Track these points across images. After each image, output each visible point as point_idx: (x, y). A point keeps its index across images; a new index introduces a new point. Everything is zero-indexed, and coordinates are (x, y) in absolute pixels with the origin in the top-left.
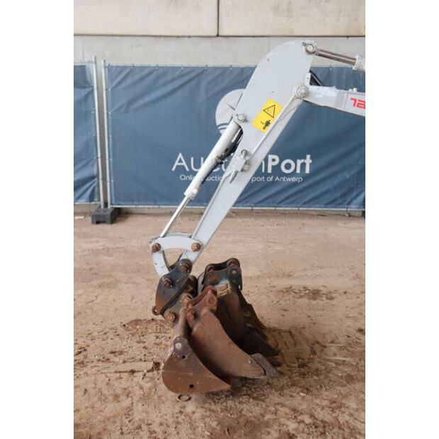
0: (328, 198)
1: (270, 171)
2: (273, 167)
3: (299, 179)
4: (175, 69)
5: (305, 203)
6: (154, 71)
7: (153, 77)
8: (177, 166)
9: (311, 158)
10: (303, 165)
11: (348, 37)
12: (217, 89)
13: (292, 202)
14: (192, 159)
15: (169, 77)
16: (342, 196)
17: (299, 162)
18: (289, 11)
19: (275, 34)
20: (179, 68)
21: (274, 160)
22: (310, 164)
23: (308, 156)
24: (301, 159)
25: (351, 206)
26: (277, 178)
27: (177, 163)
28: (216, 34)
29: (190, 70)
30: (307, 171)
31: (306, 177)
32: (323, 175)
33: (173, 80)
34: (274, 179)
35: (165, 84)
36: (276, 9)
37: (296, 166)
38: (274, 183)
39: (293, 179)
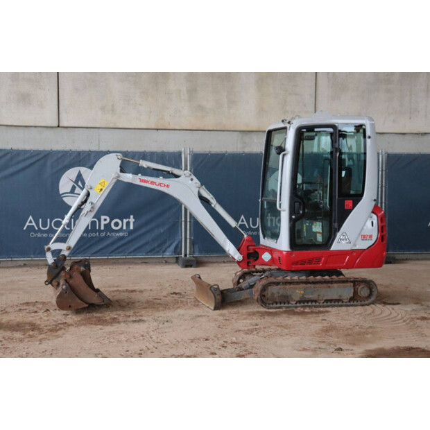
0: (148, 248)
1: (102, 228)
2: (105, 225)
3: (125, 234)
4: (25, 152)
5: (130, 253)
6: (8, 153)
7: (8, 157)
8: (28, 226)
9: (134, 218)
10: (128, 223)
11: (157, 130)
12: (60, 167)
13: (121, 252)
14: (40, 220)
15: (21, 158)
16: (158, 246)
17: (125, 221)
18: (113, 110)
19: (103, 126)
20: (30, 151)
21: (105, 220)
22: (134, 222)
23: (132, 217)
24: (126, 219)
25: (165, 253)
26: (109, 233)
27: (27, 224)
28: (57, 125)
29: (38, 153)
30: (132, 227)
31: (131, 232)
32: (144, 230)
33: (24, 160)
34: (106, 235)
35: (18, 163)
36: (103, 109)
37: (122, 224)
38: (106, 238)
39: (121, 234)
